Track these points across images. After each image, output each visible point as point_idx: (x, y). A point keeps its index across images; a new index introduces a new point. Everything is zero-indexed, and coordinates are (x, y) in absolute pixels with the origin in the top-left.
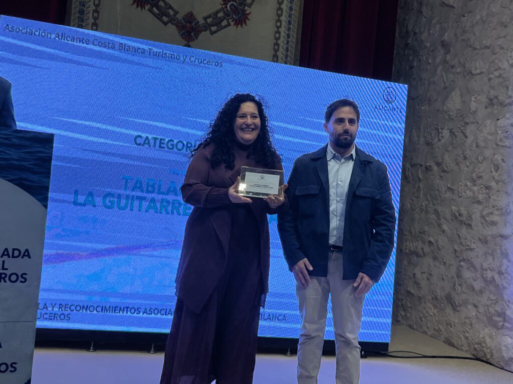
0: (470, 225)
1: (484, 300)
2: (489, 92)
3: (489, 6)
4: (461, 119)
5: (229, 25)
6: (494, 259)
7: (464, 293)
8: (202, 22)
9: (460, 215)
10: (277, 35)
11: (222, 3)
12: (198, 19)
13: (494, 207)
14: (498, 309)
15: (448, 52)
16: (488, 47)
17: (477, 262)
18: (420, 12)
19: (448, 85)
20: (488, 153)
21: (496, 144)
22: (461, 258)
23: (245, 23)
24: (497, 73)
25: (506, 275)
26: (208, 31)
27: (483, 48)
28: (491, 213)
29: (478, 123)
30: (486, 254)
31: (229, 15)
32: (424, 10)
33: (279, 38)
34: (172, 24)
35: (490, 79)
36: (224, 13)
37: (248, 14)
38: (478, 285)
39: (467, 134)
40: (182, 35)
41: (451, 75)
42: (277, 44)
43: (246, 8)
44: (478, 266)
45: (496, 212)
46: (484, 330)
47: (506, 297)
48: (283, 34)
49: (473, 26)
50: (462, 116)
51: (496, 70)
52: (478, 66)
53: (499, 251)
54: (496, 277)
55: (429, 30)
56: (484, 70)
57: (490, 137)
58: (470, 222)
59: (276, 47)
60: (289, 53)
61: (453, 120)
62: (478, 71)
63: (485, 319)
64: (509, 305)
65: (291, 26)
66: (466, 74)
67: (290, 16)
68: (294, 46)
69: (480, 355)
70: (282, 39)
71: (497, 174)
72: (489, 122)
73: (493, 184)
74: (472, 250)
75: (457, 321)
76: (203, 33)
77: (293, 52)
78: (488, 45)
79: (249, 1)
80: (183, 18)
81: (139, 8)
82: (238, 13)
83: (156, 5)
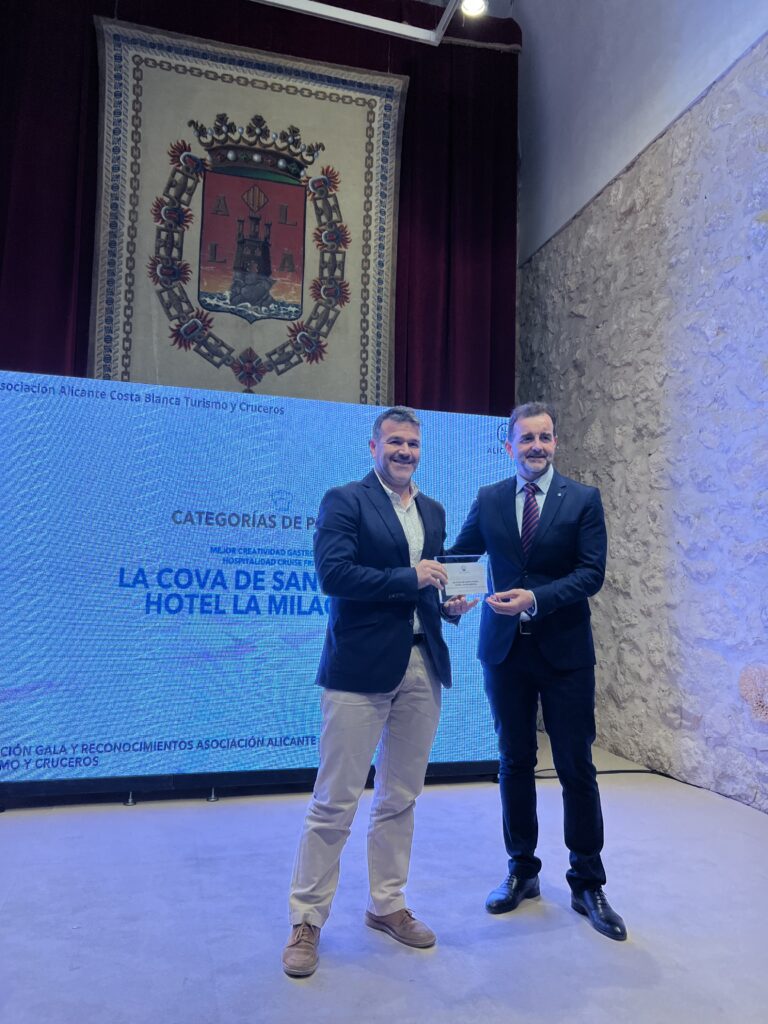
0: (627, 595)
1: (653, 691)
2: (636, 420)
3: (627, 312)
4: (605, 457)
5: (301, 361)
6: (661, 637)
7: (628, 684)
8: (265, 359)
9: (615, 581)
10: (364, 370)
11: (290, 334)
12: (261, 357)
13: (655, 568)
14: (671, 701)
15: (582, 374)
16: (629, 364)
17: (641, 643)
18: (545, 327)
19: (586, 415)
20: (641, 498)
21: (651, 486)
22: (621, 638)
23: (322, 358)
24: (643, 396)
25: (678, 656)
26: (274, 372)
27: (624, 365)
28: (653, 577)
29: (626, 461)
30: (651, 630)
31: (300, 349)
32: (550, 324)
33: (366, 373)
34: (227, 365)
35: (635, 405)
36: (293, 346)
37: (325, 346)
38: (645, 672)
39: (614, 477)
40: (240, 378)
41: (589, 403)
42: (364, 381)
43: (321, 338)
44: (643, 647)
45: (659, 575)
46: (657, 731)
47: (680, 686)
48: (370, 368)
49: (609, 339)
50: (605, 454)
51: (642, 392)
52: (619, 388)
53: (666, 627)
54: (667, 660)
55: (558, 347)
56: (628, 393)
57: (642, 479)
58: (627, 590)
59: (363, 385)
60: (381, 391)
61: (595, 459)
62: (621, 395)
63: (657, 716)
64: (687, 696)
65: (381, 357)
66: (606, 400)
67: (379, 344)
68: (386, 381)
69: (656, 765)
70: (370, 373)
71: (655, 525)
72: (639, 458)
73: (651, 538)
74: (632, 626)
75: (623, 722)
76: (267, 374)
77: (386, 389)
78: (630, 361)
79: (324, 329)
80: (240, 357)
81: (183, 348)
82: (311, 346)
83: (205, 343)
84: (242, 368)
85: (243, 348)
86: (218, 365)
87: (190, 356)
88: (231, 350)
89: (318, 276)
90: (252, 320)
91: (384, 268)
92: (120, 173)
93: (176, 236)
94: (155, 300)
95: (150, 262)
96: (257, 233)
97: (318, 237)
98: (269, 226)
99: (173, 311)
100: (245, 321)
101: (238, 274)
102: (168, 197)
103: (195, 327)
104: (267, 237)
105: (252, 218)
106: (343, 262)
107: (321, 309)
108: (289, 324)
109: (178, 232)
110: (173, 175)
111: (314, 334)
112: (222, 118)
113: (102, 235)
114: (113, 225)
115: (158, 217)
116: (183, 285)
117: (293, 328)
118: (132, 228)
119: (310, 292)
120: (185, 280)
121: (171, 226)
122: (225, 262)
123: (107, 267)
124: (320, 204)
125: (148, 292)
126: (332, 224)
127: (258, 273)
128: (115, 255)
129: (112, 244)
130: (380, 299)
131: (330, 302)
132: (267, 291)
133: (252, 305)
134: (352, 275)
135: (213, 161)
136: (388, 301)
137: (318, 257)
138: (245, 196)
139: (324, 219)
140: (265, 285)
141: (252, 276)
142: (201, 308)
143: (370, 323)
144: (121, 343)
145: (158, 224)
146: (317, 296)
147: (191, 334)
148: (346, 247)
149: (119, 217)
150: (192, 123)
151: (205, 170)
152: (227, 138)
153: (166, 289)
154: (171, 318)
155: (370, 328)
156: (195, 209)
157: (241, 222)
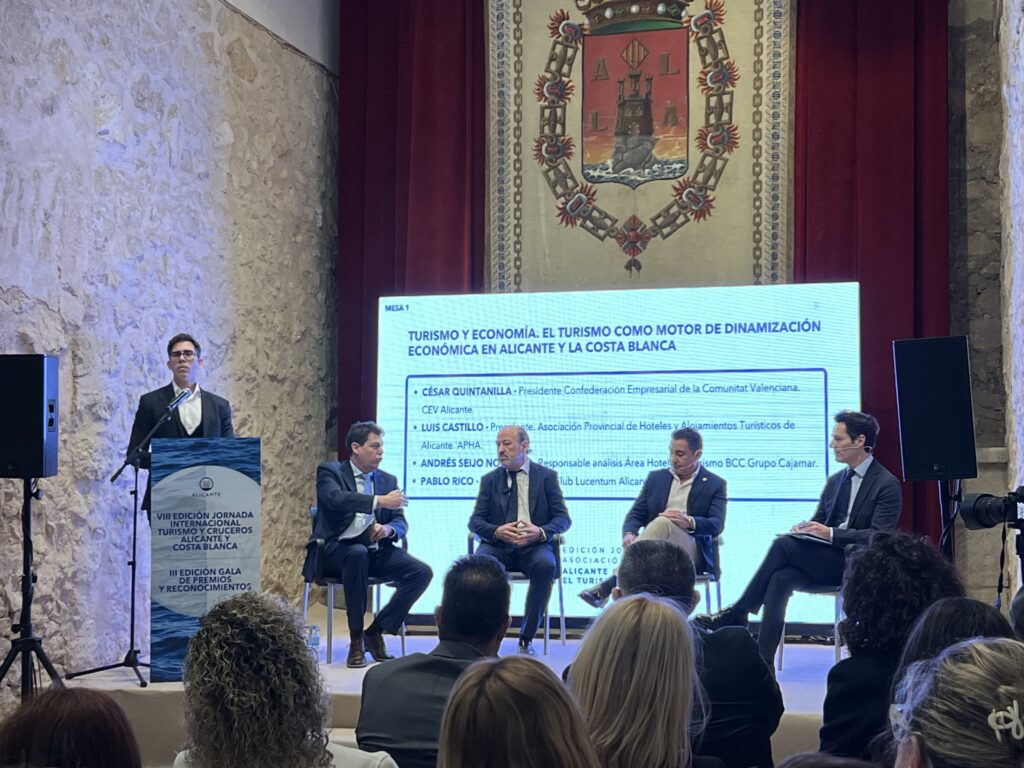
5: (688, 220)
8: (649, 225)
10: (757, 220)
11: (675, 194)
12: (644, 223)
23: (709, 214)
26: (659, 236)
31: (686, 208)
34: (611, 237)
36: (679, 205)
37: (712, 201)
42: (757, 232)
59: (757, 237)
60: (778, 241)
65: (778, 202)
67: (774, 188)
70: (764, 223)
80: (624, 227)
81: (570, 226)
82: (697, 202)
83: (590, 217)
84: (626, 237)
85: (629, 214)
86: (602, 239)
88: (615, 221)
89: (703, 123)
91: (781, 100)
92: (505, 59)
93: (559, 111)
94: (542, 181)
95: (535, 144)
96: (638, 92)
98: (649, 80)
100: (628, 188)
101: (620, 139)
102: (550, 72)
103: (579, 202)
104: (649, 94)
105: (631, 76)
106: (731, 104)
107: (708, 160)
108: (674, 183)
109: (559, 107)
110: (554, 48)
111: (700, 190)
113: (492, 124)
114: (501, 113)
115: (541, 95)
116: (567, 160)
117: (678, 186)
118: (518, 112)
119: (696, 143)
120: (569, 155)
121: (553, 102)
122: (606, 128)
123: (497, 156)
124: (704, 43)
125: (534, 172)
126: (717, 63)
127: (640, 134)
128: (503, 144)
129: (501, 132)
130: (775, 136)
131: (717, 151)
132: (649, 152)
133: (635, 169)
134: (741, 117)
135: (591, 24)
136: (786, 137)
137: (704, 103)
138: (624, 54)
139: (709, 59)
140: (647, 145)
141: (633, 140)
142: (585, 182)
143: (763, 166)
144: (513, 231)
145: (541, 103)
146: (703, 146)
148: (733, 85)
149: (507, 105)
151: (585, 35)
153: (551, 168)
154: (558, 197)
155: (764, 171)
156: (576, 79)
157: (621, 82)
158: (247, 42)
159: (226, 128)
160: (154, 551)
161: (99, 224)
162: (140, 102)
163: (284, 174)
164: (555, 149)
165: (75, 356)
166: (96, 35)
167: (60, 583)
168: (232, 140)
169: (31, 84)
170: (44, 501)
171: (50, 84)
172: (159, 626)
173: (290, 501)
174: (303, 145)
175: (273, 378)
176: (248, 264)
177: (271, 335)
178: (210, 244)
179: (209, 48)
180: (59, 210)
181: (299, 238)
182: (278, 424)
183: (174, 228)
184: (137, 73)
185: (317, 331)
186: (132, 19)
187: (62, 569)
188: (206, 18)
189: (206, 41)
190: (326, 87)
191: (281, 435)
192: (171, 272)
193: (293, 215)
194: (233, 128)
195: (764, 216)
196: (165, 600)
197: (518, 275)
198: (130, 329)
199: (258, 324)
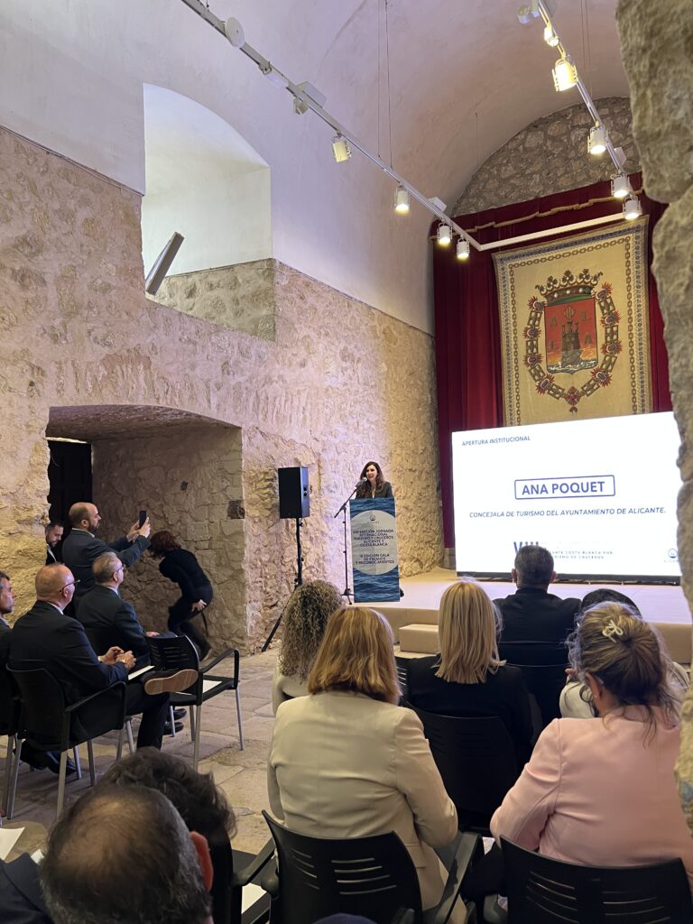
5: (599, 387)
8: (580, 390)
10: (633, 384)
11: (592, 375)
12: (578, 390)
23: (610, 383)
26: (585, 395)
31: (598, 381)
34: (562, 397)
36: (594, 380)
37: (611, 377)
40: (569, 403)
43: (609, 373)
65: (643, 375)
67: (641, 368)
68: (647, 387)
79: (610, 368)
80: (568, 392)
81: (542, 394)
82: (603, 378)
83: (551, 389)
84: (569, 397)
85: (570, 387)
86: (558, 398)
87: (546, 396)
88: (563, 390)
89: (604, 341)
90: (572, 372)
91: (642, 327)
92: (508, 321)
93: (535, 342)
94: (528, 374)
95: (524, 358)
96: (572, 330)
97: (603, 322)
98: (577, 324)
99: (536, 378)
101: (564, 352)
102: (530, 325)
103: (547, 382)
104: (577, 330)
105: (569, 323)
106: (617, 331)
107: (607, 358)
108: (592, 370)
109: (535, 340)
110: (531, 314)
111: (604, 372)
112: (550, 279)
113: (504, 353)
114: (508, 346)
115: (526, 336)
116: (540, 364)
117: (593, 372)
118: (515, 344)
119: (601, 351)
120: (540, 362)
121: (532, 338)
122: (558, 348)
123: (507, 366)
124: (602, 304)
125: (524, 371)
126: (610, 312)
127: (574, 349)
129: (508, 354)
130: (641, 344)
131: (612, 354)
132: (579, 357)
133: (572, 365)
134: (623, 337)
135: (548, 301)
136: (646, 344)
137: (604, 332)
138: (565, 313)
139: (605, 311)
140: (578, 353)
141: (570, 352)
142: (548, 373)
143: (635, 359)
144: (515, 398)
145: (526, 339)
146: (605, 352)
147: (545, 386)
148: (618, 322)
149: (510, 342)
150: (537, 287)
151: (545, 307)
152: (554, 287)
153: (532, 368)
154: (536, 381)
155: (636, 361)
156: (542, 327)
157: (564, 326)
158: (392, 328)
159: (384, 364)
160: (353, 547)
161: (327, 411)
162: (343, 359)
163: (412, 382)
164: (534, 360)
165: (319, 466)
166: (323, 332)
167: (317, 561)
168: (386, 369)
169: (295, 355)
170: (309, 526)
171: (303, 354)
172: (357, 579)
173: (421, 522)
174: (420, 369)
175: (410, 470)
176: (397, 422)
177: (409, 452)
178: (378, 415)
179: (375, 331)
180: (309, 406)
181: (420, 409)
182: (414, 489)
183: (361, 409)
184: (342, 346)
185: (430, 448)
186: (339, 323)
187: (318, 555)
188: (373, 320)
189: (373, 329)
190: (430, 343)
191: (415, 494)
192: (361, 428)
193: (416, 399)
194: (387, 364)
195: (637, 382)
196: (359, 567)
197: (519, 418)
198: (343, 453)
199: (402, 447)
